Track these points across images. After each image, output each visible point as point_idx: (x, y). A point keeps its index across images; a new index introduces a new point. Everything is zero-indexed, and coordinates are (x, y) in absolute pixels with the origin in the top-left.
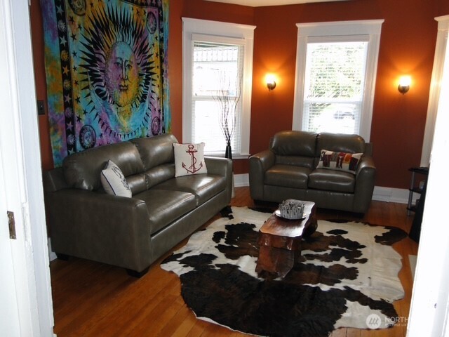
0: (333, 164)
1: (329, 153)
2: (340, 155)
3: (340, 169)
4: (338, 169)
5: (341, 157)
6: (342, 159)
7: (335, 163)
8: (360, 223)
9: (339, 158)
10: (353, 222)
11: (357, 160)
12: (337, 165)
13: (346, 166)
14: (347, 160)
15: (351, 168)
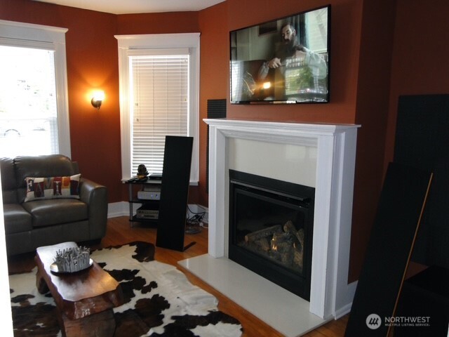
0: (49, 193)
1: (39, 180)
2: (55, 180)
3: (60, 196)
4: (55, 196)
5: (57, 182)
6: (60, 184)
7: (52, 190)
8: (104, 249)
9: (55, 184)
10: (97, 251)
11: (76, 182)
12: (55, 193)
13: (66, 191)
14: (66, 185)
15: (73, 192)
